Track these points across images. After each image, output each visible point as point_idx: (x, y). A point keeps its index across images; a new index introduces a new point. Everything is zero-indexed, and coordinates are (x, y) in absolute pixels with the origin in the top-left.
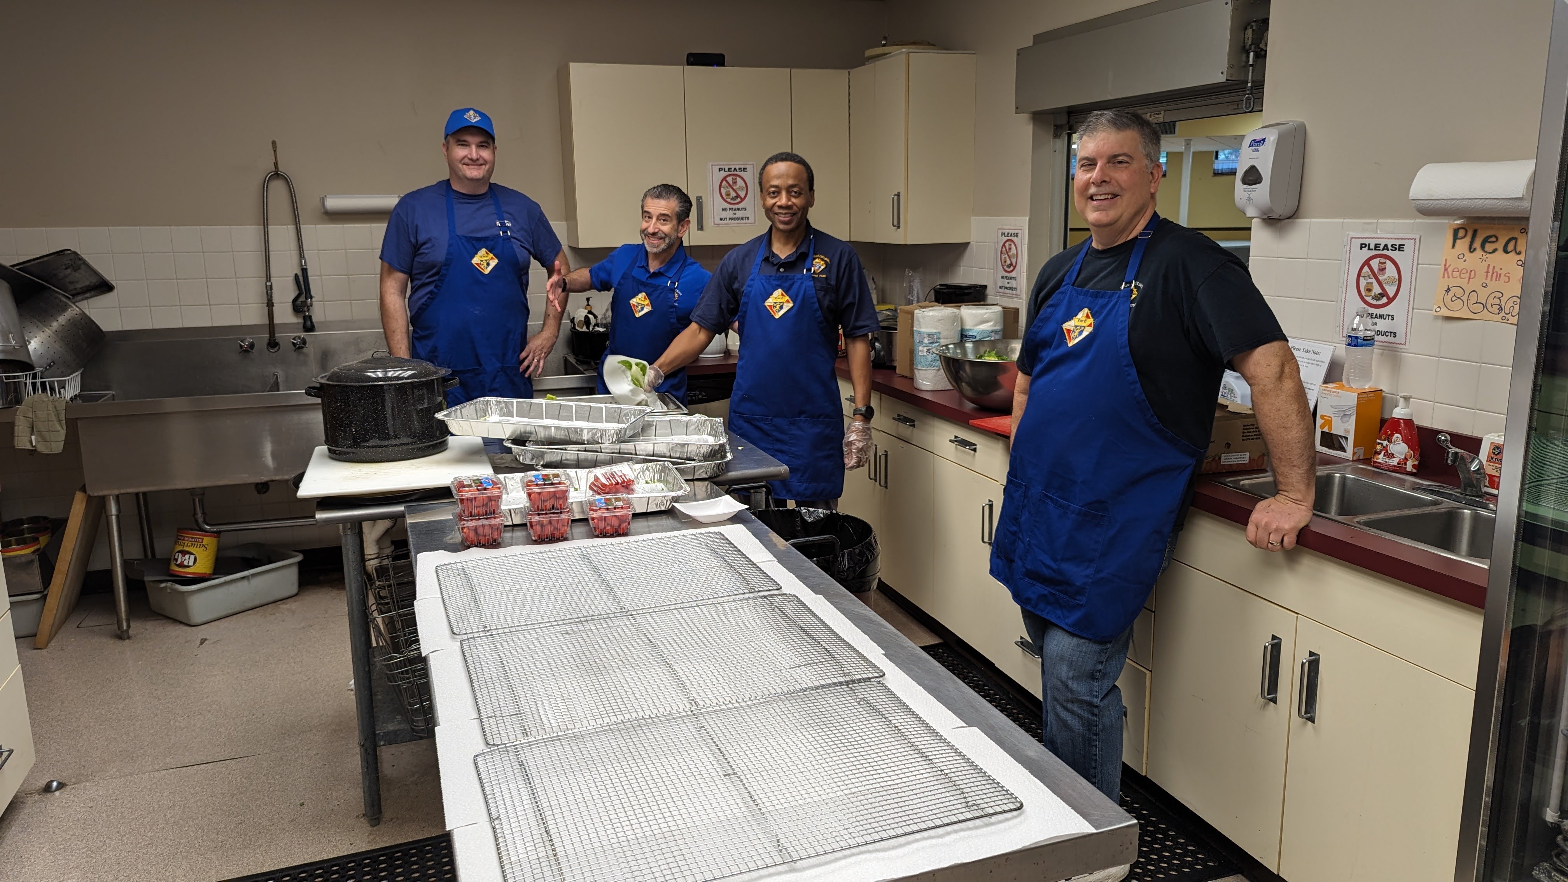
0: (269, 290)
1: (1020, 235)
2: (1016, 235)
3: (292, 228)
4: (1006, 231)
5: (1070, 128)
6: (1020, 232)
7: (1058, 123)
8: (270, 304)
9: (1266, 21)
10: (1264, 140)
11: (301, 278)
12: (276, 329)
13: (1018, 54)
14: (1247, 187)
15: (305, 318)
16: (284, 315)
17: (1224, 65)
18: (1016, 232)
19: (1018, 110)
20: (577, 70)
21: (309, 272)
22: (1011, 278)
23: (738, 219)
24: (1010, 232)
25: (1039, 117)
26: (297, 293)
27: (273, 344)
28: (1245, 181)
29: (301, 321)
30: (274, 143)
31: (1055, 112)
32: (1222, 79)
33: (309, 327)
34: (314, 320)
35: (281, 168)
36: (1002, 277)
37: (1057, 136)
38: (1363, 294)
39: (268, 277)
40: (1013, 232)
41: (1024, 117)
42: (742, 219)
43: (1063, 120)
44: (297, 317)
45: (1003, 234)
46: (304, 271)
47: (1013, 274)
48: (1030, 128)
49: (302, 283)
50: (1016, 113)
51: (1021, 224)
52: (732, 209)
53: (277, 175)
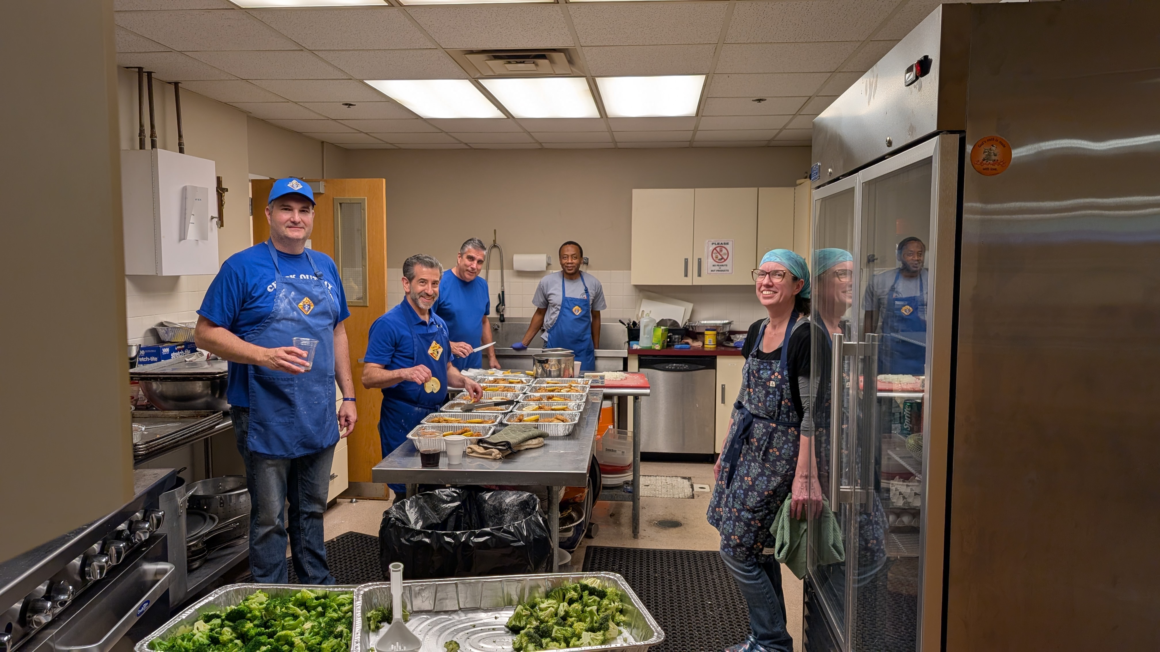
15: (501, 315)
20: (637, 193)
26: (499, 302)
30: (495, 231)
33: (502, 319)
35: (498, 242)
42: (724, 271)
46: (503, 292)
49: (502, 298)
52: (719, 265)
53: (495, 246)
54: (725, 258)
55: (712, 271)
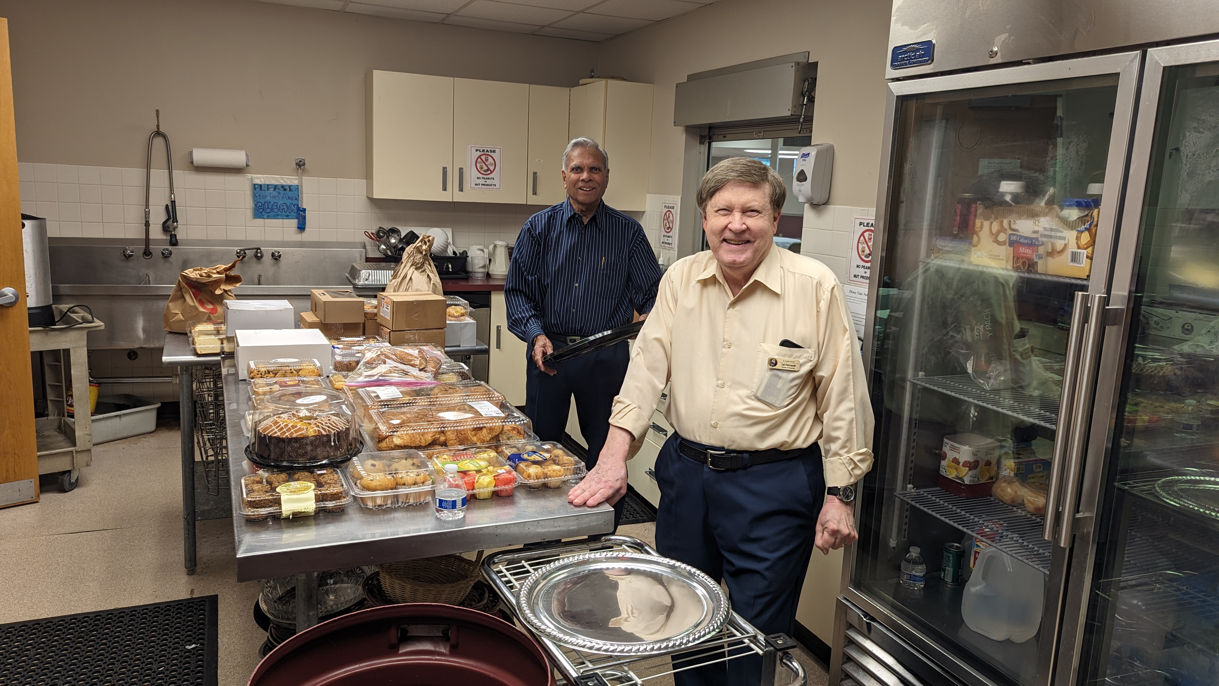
0: (147, 214)
1: (675, 208)
2: (673, 208)
3: (167, 171)
4: (667, 205)
5: (710, 138)
6: (675, 206)
7: (703, 134)
8: (147, 224)
9: (816, 79)
10: (809, 154)
11: (170, 208)
12: (150, 243)
13: (677, 87)
14: (799, 183)
15: (171, 236)
16: (157, 233)
17: (789, 105)
18: (673, 205)
19: (676, 124)
20: (378, 75)
21: (177, 204)
22: (669, 237)
23: (488, 185)
24: (670, 205)
25: (691, 130)
26: (167, 218)
27: (147, 253)
28: (799, 180)
29: (169, 238)
30: (157, 111)
31: (700, 127)
32: (789, 114)
33: (174, 242)
34: (178, 238)
35: (161, 130)
36: (664, 236)
37: (701, 143)
38: (860, 254)
39: (147, 206)
40: (671, 205)
41: (681, 129)
42: (491, 185)
43: (706, 132)
44: (166, 235)
45: (665, 206)
46: (173, 202)
47: (670, 234)
48: (684, 136)
49: (171, 211)
50: (674, 126)
51: (676, 200)
52: (484, 178)
53: (158, 133)
54: (492, 170)
55: (476, 185)
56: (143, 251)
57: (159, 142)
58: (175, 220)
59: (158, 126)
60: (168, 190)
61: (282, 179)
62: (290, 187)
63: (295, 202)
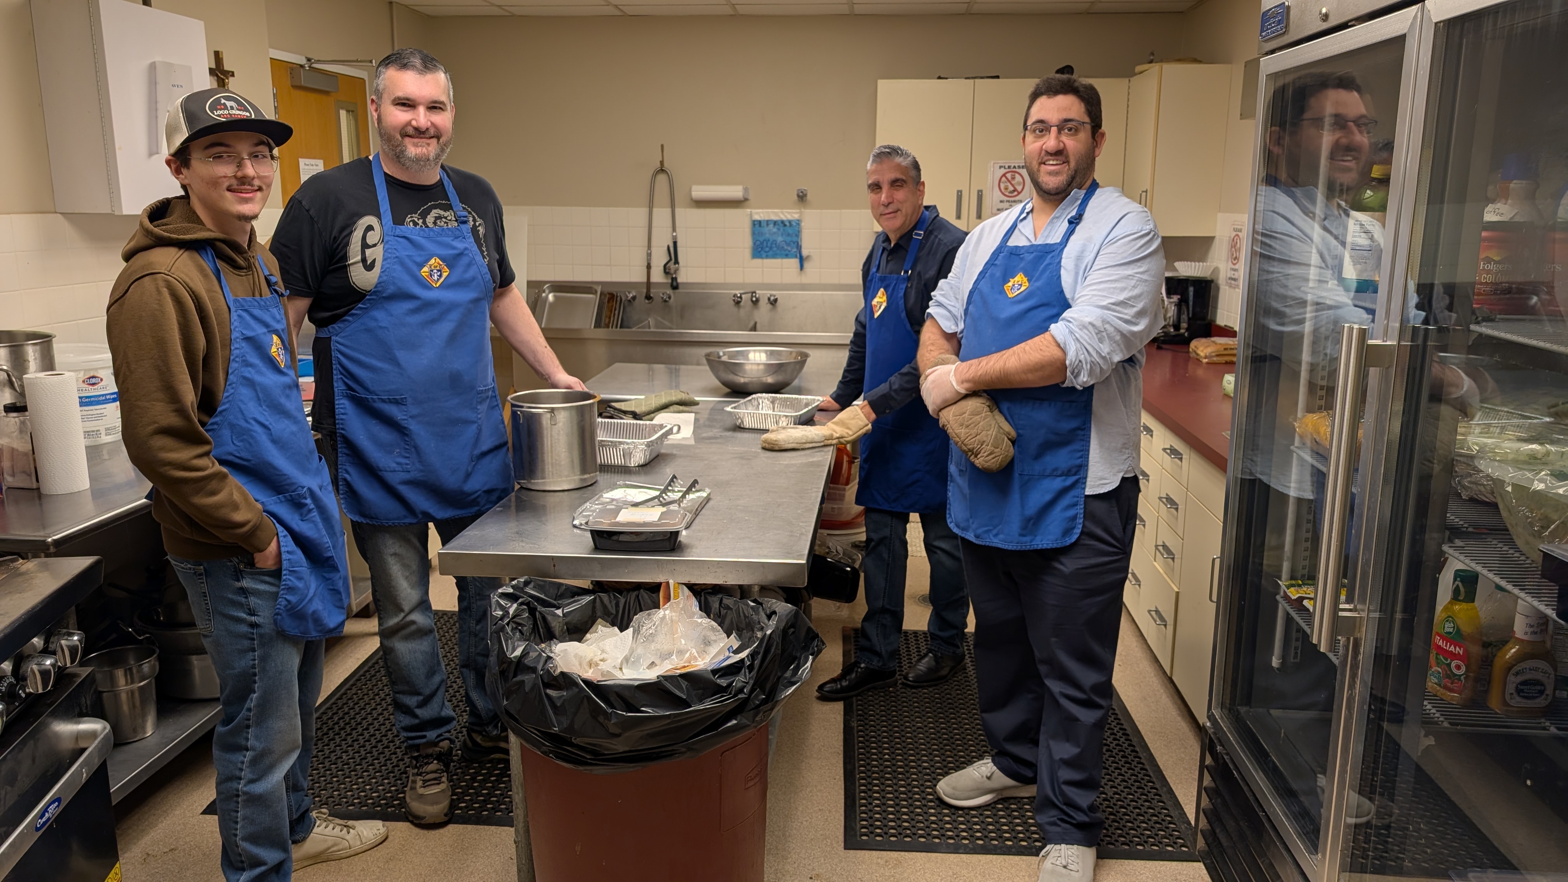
0: (649, 255)
1: (1243, 231)
3: (669, 210)
4: (1236, 227)
6: (1243, 228)
8: (649, 267)
11: (672, 248)
12: (652, 286)
13: (1246, 65)
16: (658, 276)
18: (1241, 228)
19: (1243, 117)
20: (884, 86)
21: (679, 244)
22: (1235, 270)
24: (1238, 227)
27: (648, 297)
29: (670, 281)
30: (662, 146)
33: (675, 286)
34: (678, 281)
35: (666, 164)
36: (1229, 267)
39: (649, 247)
44: (667, 278)
45: (1234, 229)
46: (675, 243)
50: (1241, 119)
51: (1245, 221)
53: (662, 170)
56: (644, 295)
57: (662, 178)
58: (677, 262)
59: (662, 163)
60: (671, 229)
61: (783, 213)
62: (790, 222)
63: (795, 239)
